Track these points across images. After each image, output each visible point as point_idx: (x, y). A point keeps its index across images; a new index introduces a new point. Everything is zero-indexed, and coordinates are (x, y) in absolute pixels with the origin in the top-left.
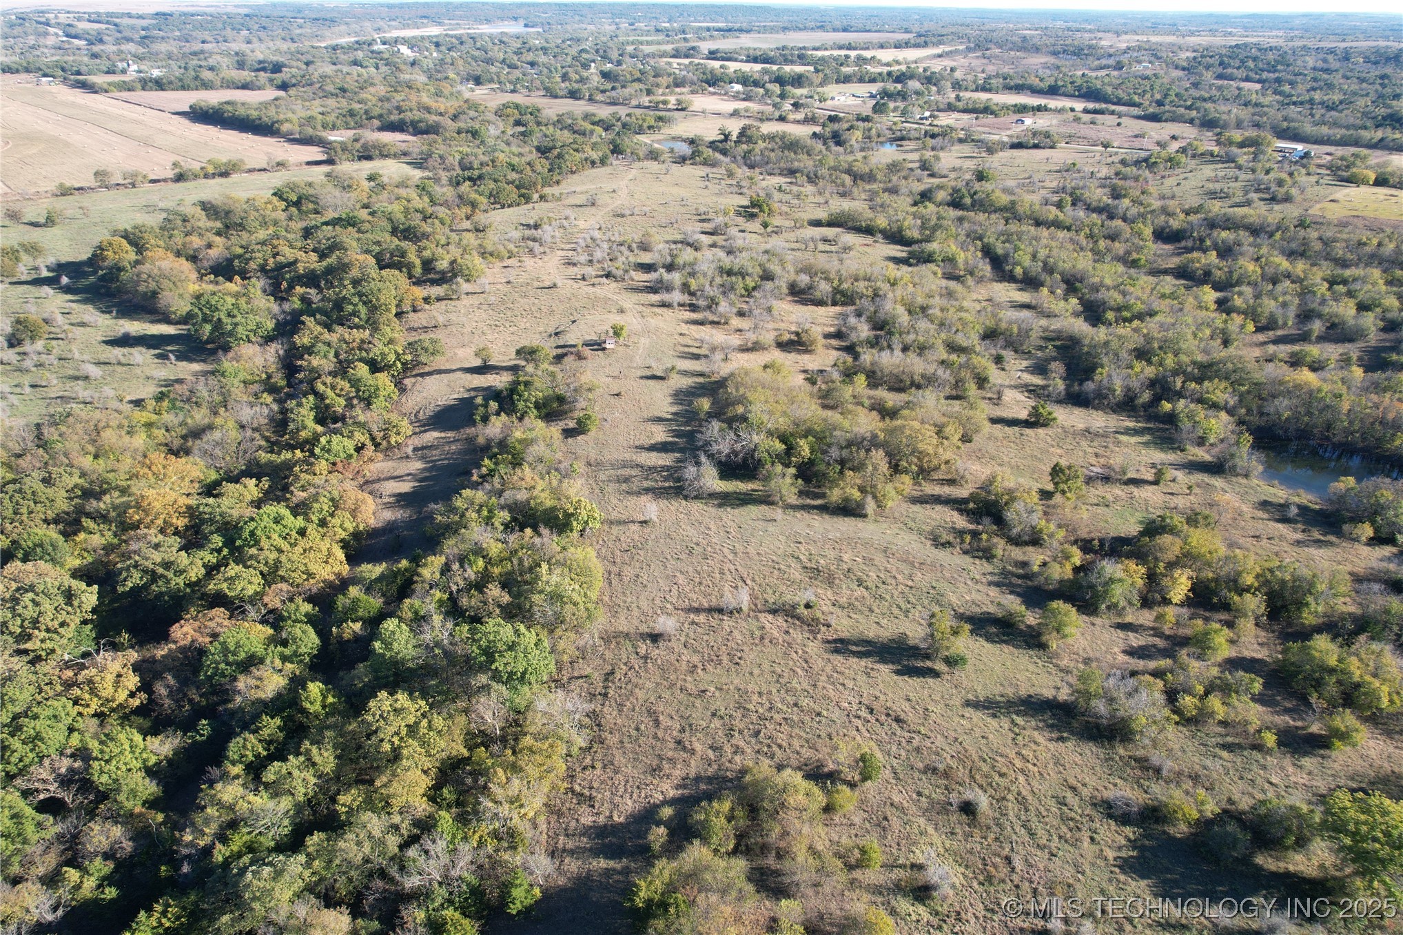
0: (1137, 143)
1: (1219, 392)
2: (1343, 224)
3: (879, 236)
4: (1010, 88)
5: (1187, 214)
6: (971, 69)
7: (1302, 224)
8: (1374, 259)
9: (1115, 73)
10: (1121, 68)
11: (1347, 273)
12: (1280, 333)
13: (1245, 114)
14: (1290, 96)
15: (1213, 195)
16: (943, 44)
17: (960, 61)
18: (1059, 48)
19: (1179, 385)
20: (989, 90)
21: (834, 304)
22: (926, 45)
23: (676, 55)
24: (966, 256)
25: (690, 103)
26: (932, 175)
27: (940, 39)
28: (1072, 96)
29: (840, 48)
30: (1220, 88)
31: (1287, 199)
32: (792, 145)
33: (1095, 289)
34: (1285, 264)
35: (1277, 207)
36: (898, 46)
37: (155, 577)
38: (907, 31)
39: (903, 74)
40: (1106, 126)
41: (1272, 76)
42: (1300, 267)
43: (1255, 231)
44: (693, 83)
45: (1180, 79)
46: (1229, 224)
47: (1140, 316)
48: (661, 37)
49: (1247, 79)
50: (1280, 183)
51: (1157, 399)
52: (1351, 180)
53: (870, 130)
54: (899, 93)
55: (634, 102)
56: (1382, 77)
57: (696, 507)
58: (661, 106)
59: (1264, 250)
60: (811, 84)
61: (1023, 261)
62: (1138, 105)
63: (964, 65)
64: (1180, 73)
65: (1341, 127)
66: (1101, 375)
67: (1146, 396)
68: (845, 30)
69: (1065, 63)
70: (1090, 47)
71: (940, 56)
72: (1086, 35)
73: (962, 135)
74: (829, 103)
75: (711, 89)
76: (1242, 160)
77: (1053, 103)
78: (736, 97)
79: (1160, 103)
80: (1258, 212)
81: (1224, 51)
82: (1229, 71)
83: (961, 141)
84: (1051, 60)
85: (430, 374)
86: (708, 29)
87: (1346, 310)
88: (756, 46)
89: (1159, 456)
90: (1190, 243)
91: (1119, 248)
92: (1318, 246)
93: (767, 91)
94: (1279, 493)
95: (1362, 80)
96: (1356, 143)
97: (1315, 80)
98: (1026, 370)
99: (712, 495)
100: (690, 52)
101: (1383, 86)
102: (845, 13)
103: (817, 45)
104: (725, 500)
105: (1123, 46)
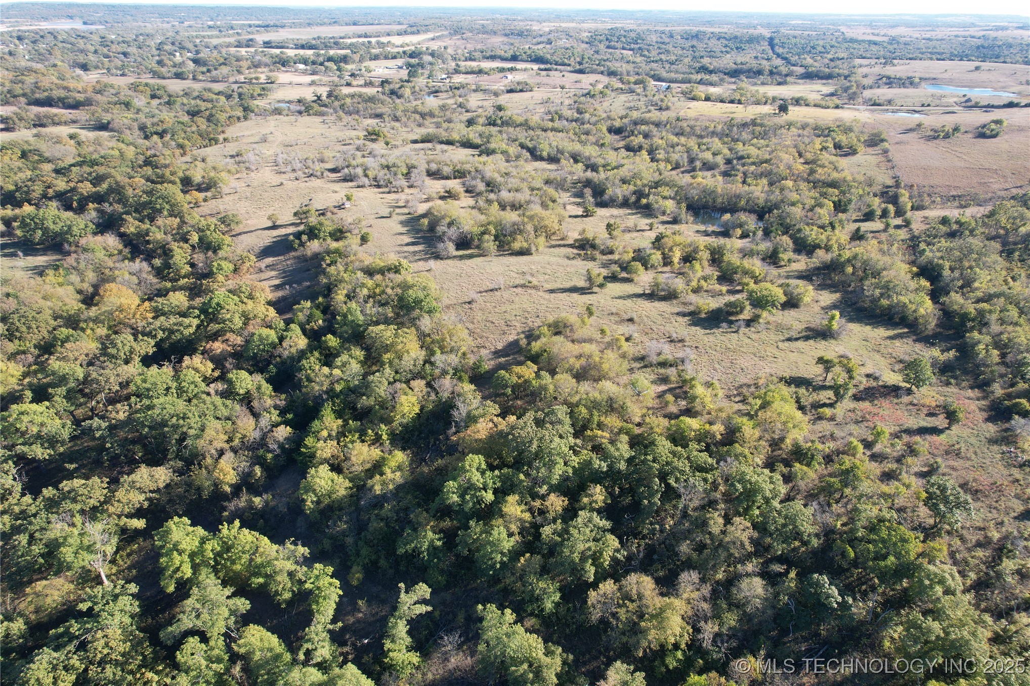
0: (578, 86)
1: (666, 191)
2: (697, 120)
3: (458, 144)
4: (487, 58)
5: (621, 119)
6: (457, 48)
7: (678, 119)
8: (714, 134)
9: (548, 46)
10: (551, 43)
11: (705, 140)
12: (682, 169)
13: (630, 67)
14: (649, 57)
15: (630, 108)
16: (430, 31)
17: (447, 42)
18: (508, 32)
19: (647, 191)
20: (474, 60)
21: (455, 178)
22: (418, 32)
23: (239, 45)
24: (513, 150)
25: (277, 78)
26: (467, 111)
27: (426, 28)
28: (527, 61)
29: (360, 36)
30: (611, 54)
31: (668, 108)
32: (371, 99)
33: (589, 159)
34: (675, 139)
35: (664, 113)
36: (399, 34)
37: (172, 332)
38: (400, 23)
39: (414, 52)
40: (556, 77)
41: (637, 46)
42: (683, 140)
43: (657, 125)
44: (266, 65)
45: (587, 49)
46: (644, 122)
47: (617, 167)
48: (216, 33)
49: (624, 48)
50: (662, 100)
51: (638, 200)
52: (693, 99)
53: (414, 87)
54: (418, 64)
55: (232, 79)
56: (693, 47)
57: (449, 262)
58: (254, 81)
59: (664, 134)
60: (354, 62)
61: (545, 150)
62: (569, 65)
63: (452, 45)
64: (584, 46)
65: (680, 73)
66: (609, 192)
67: (633, 199)
68: (355, 24)
69: (516, 41)
70: (527, 31)
71: (433, 39)
72: (521, 23)
73: (474, 87)
74: (373, 73)
75: (283, 69)
76: (639, 91)
77: (520, 65)
78: (304, 73)
79: (580, 63)
80: (655, 115)
81: (607, 32)
82: (612, 43)
83: (475, 91)
84: (505, 39)
85: (240, 234)
86: (250, 26)
87: (708, 156)
88: (298, 37)
89: (648, 221)
90: (627, 134)
91: (592, 139)
92: (688, 129)
93: (327, 68)
94: (702, 228)
95: (683, 49)
96: (689, 82)
97: (659, 48)
98: (571, 196)
99: (455, 257)
100: (249, 43)
101: (694, 52)
102: (347, 12)
103: (342, 35)
104: (461, 258)
105: (547, 29)
